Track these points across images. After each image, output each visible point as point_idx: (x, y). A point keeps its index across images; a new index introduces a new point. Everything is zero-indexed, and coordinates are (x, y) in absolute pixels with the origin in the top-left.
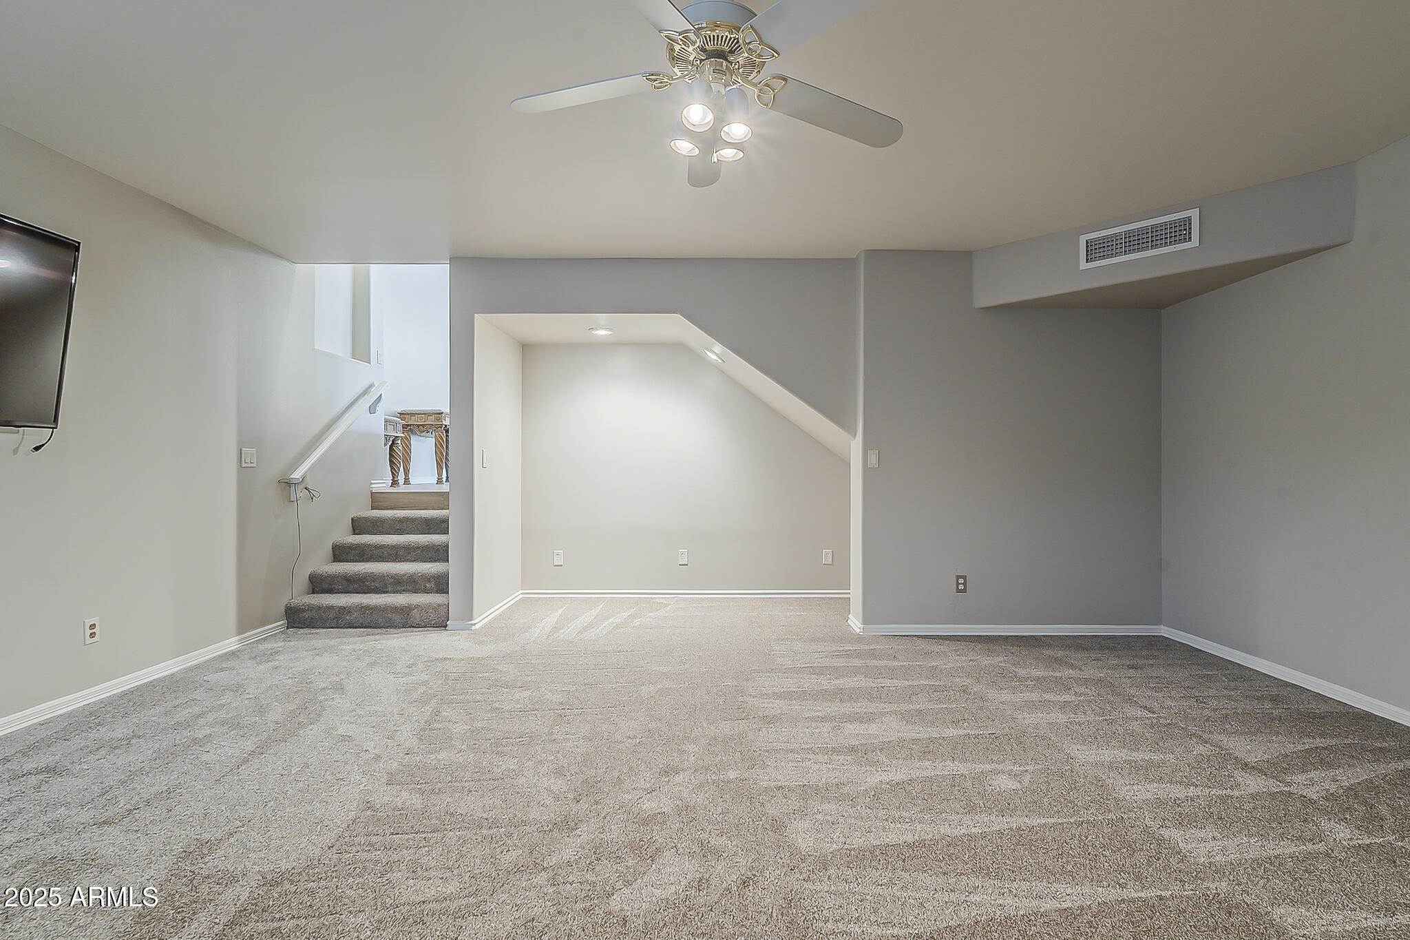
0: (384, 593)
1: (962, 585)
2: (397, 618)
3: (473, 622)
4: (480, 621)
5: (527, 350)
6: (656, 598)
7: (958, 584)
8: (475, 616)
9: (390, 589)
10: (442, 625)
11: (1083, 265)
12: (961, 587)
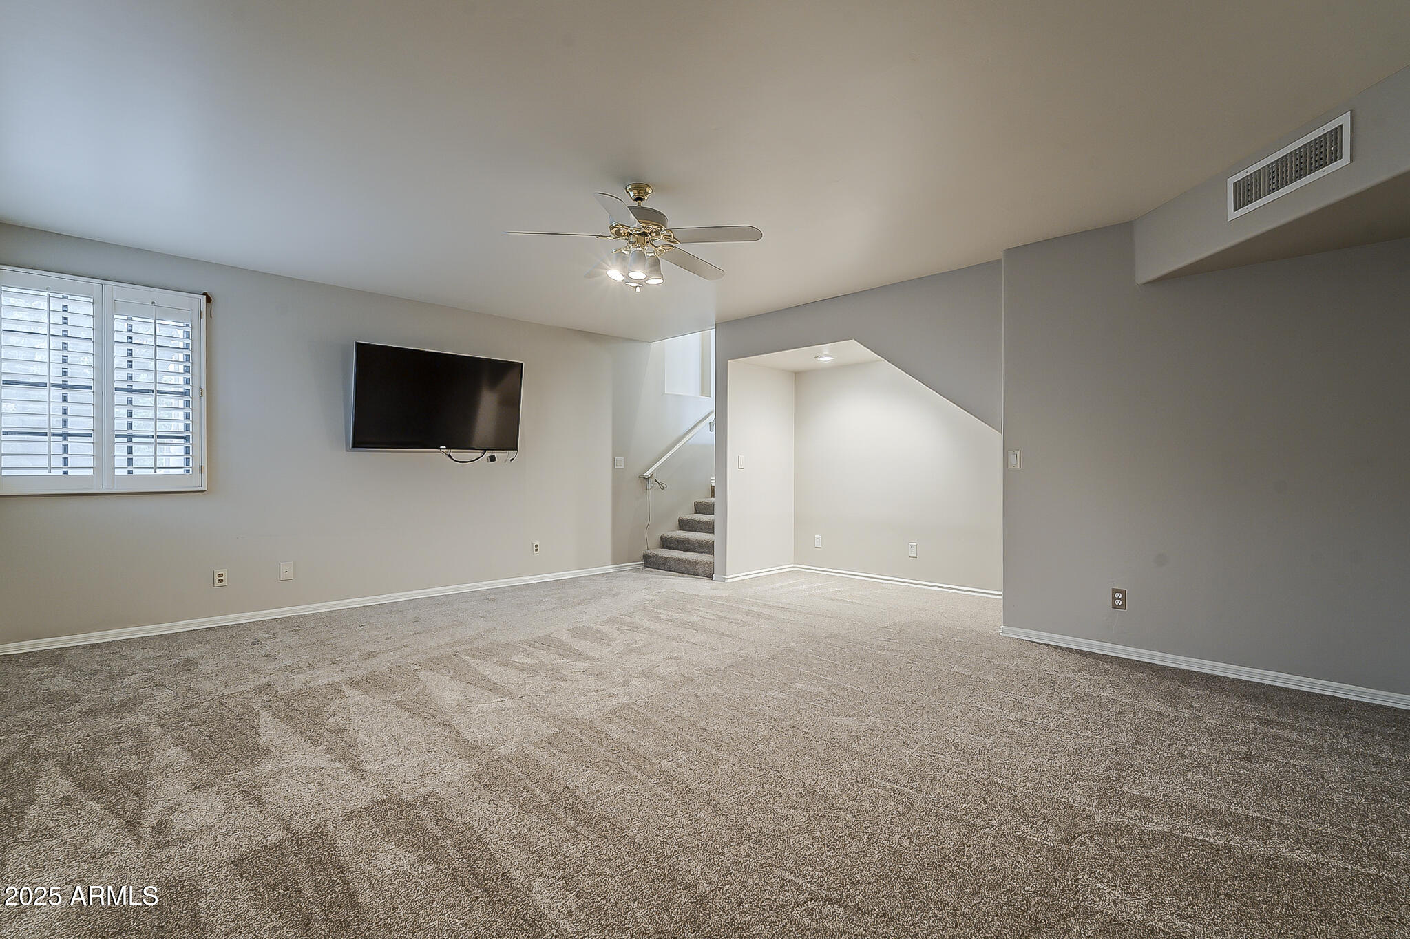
0: (694, 552)
1: (1120, 600)
2: (691, 568)
3: (726, 577)
4: (731, 578)
5: (798, 377)
6: (883, 583)
7: (1114, 599)
8: (727, 573)
9: (697, 550)
10: (711, 577)
11: (1232, 215)
12: (1119, 603)
